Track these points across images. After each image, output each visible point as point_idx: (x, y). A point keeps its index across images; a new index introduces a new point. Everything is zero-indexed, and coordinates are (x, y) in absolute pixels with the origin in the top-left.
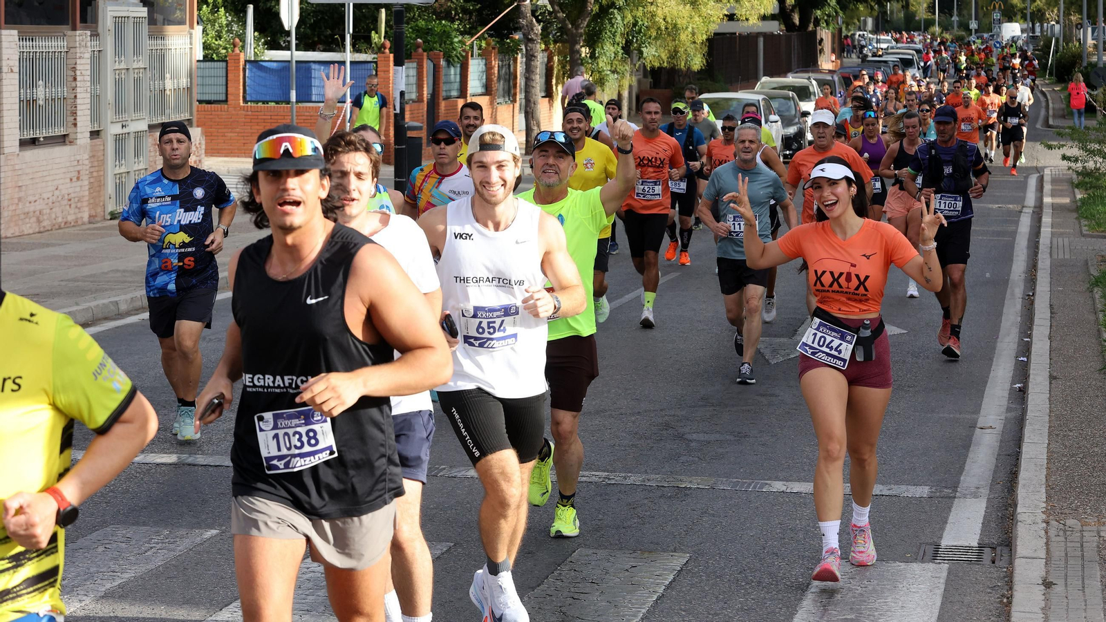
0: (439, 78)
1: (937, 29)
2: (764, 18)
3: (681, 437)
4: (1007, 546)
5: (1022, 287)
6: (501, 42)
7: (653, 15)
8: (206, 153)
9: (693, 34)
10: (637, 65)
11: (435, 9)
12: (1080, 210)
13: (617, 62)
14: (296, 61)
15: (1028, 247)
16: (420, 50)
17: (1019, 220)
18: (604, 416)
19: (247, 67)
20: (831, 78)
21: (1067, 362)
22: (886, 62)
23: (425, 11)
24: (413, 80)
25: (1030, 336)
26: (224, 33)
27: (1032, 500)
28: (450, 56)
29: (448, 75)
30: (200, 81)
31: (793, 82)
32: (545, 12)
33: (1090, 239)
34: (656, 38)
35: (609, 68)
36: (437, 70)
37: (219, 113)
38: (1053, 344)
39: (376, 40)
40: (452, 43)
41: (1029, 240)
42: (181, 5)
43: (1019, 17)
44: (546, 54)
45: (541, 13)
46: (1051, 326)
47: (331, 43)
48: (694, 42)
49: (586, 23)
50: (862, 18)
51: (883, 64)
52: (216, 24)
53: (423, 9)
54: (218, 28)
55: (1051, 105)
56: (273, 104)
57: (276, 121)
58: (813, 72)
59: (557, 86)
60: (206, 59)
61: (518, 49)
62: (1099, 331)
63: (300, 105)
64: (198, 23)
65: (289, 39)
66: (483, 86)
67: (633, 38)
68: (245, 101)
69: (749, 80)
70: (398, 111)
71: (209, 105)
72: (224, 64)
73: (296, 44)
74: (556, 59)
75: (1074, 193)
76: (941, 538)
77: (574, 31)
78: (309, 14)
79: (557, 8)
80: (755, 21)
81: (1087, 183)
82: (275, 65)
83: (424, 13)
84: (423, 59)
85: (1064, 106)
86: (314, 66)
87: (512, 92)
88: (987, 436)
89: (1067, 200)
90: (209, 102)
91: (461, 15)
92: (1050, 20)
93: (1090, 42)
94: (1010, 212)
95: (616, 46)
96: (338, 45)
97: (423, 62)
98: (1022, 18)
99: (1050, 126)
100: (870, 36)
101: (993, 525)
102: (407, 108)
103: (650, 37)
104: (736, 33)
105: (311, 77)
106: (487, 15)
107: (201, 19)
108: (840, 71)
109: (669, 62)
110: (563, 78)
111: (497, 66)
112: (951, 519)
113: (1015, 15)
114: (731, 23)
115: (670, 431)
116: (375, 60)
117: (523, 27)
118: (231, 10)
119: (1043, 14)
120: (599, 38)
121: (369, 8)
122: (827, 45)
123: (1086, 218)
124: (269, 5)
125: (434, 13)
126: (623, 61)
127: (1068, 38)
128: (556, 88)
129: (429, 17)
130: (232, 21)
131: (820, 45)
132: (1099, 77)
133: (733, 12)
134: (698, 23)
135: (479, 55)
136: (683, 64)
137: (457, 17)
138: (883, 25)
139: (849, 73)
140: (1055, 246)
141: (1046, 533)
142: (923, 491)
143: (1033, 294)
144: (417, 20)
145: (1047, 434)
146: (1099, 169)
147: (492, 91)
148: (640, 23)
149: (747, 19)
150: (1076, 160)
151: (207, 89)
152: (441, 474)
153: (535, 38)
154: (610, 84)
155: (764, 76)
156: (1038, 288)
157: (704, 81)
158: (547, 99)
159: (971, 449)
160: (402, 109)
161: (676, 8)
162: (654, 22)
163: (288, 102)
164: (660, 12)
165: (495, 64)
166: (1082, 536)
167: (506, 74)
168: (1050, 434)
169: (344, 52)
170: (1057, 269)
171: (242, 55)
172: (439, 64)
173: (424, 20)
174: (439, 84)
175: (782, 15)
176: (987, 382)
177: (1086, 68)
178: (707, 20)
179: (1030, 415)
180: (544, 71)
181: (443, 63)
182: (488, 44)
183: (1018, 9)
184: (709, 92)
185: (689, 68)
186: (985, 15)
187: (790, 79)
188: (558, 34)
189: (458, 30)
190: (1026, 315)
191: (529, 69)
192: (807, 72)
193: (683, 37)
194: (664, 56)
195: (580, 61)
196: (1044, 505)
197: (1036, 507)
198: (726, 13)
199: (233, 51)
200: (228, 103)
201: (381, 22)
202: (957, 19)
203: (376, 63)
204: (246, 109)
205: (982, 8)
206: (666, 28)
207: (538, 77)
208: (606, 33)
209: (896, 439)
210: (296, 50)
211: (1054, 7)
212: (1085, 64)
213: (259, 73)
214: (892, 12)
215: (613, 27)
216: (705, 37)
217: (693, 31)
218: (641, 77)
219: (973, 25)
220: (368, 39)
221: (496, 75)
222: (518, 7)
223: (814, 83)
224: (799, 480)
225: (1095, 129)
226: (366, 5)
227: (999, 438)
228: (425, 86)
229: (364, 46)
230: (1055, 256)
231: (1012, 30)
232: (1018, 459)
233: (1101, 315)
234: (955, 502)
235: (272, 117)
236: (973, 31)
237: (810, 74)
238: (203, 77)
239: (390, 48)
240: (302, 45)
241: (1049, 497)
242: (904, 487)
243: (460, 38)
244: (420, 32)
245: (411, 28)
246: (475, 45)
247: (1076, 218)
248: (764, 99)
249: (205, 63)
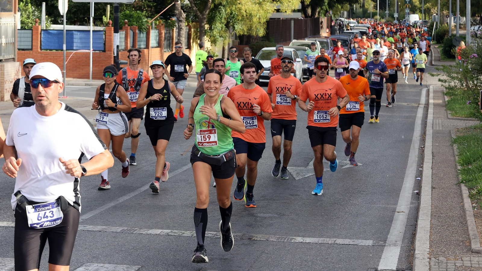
0: (135, 39)
1: (378, 17)
2: (294, 11)
3: (252, 215)
4: (410, 270)
5: (419, 143)
6: (166, 22)
7: (240, 9)
8: (22, 74)
9: (260, 19)
10: (232, 34)
11: (134, 6)
12: (447, 106)
13: (222, 32)
14: (67, 30)
15: (422, 124)
16: (127, 25)
17: (417, 111)
18: (215, 204)
19: (42, 32)
20: (326, 41)
21: (440, 180)
22: (353, 33)
23: (129, 6)
24: (123, 40)
25: (422, 167)
26: (31, 16)
27: (423, 248)
28: (141, 28)
29: (140, 37)
30: (19, 39)
31: (308, 42)
32: (187, 7)
33: (451, 120)
34: (241, 20)
35: (218, 35)
36: (135, 35)
37: (28, 55)
38: (434, 172)
39: (105, 20)
40: (142, 22)
41: (422, 121)
42: (10, 2)
43: (418, 11)
44: (188, 28)
45: (185, 8)
46: (432, 162)
47: (83, 21)
48: (260, 23)
49: (207, 13)
50: (342, 12)
51: (351, 34)
52: (27, 12)
53: (128, 5)
54: (28, 14)
55: (433, 55)
56: (54, 51)
57: (56, 59)
58: (317, 37)
59: (193, 43)
60: (22, 29)
61: (174, 25)
62: (456, 165)
63: (68, 51)
64: (18, 11)
65: (63, 19)
66: (157, 43)
67: (230, 20)
68: (41, 49)
69: (286, 41)
70: (116, 55)
71: (24, 51)
72: (31, 31)
73: (66, 22)
74: (193, 30)
75: (444, 98)
76: (378, 265)
77: (202, 17)
78: (73, 7)
79: (193, 5)
80: (289, 13)
81: (451, 93)
82: (56, 32)
83: (129, 7)
84: (128, 30)
85: (440, 55)
86: (74, 32)
87: (171, 46)
88: (401, 216)
89: (440, 101)
90: (23, 50)
91: (146, 8)
92: (433, 13)
93: (453, 24)
94: (413, 107)
95: (222, 24)
96: (86, 22)
97: (128, 31)
98: (419, 12)
99: (433, 65)
100: (346, 20)
101: (404, 260)
102: (120, 53)
103: (238, 20)
104: (280, 18)
105: (73, 38)
106: (159, 8)
107: (20, 9)
108: (331, 37)
109: (247, 32)
110: (196, 40)
111: (164, 33)
112: (383, 256)
113: (416, 10)
114: (278, 13)
115: (247, 212)
116: (105, 30)
117: (177, 14)
118: (35, 5)
119: (430, 10)
120: (214, 20)
121: (102, 5)
122: (325, 25)
123: (450, 110)
124: (53, 2)
125: (134, 7)
126: (225, 31)
127: (442, 23)
128: (193, 44)
129: (131, 9)
130: (35, 10)
131: (321, 24)
132: (457, 41)
133: (278, 8)
134: (262, 13)
135: (156, 28)
136: (254, 33)
137: (145, 9)
138: (352, 14)
139: (335, 38)
140: (435, 124)
141: (430, 263)
142: (370, 243)
143: (424, 147)
144: (125, 11)
145: (430, 215)
146: (456, 86)
147: (161, 45)
148: (234, 13)
149: (286, 12)
150: (446, 81)
151: (23, 43)
152: (135, 232)
153: (182, 20)
154: (219, 42)
155: (294, 39)
156: (426, 144)
157: (264, 42)
158: (188, 50)
159: (393, 222)
160: (118, 54)
161: (251, 6)
162: (241, 13)
163: (62, 50)
164: (243, 8)
165: (163, 32)
166: (447, 266)
167: (168, 36)
168: (432, 215)
169: (90, 26)
170: (436, 135)
171: (40, 27)
172: (136, 32)
173: (129, 10)
174: (135, 42)
175: (303, 9)
176: (401, 189)
177: (451, 37)
178: (266, 11)
179: (422, 206)
180: (187, 37)
181: (137, 31)
182: (160, 23)
183: (418, 7)
184: (267, 47)
185: (257, 35)
186: (401, 10)
187: (307, 41)
188: (194, 18)
189: (145, 16)
190: (420, 157)
191: (179, 35)
192: (315, 37)
193: (255, 20)
194: (245, 30)
195: (204, 31)
196: (428, 250)
197: (425, 251)
198: (276, 8)
199: (35, 25)
200: (33, 50)
201: (108, 12)
202: (388, 12)
203: (105, 31)
204: (41, 53)
205: (400, 7)
206: (247, 16)
207: (184, 39)
208: (217, 18)
209: (357, 217)
210: (66, 25)
211: (435, 6)
212: (450, 35)
213: (47, 36)
214: (356, 9)
215: (221, 15)
216: (265, 20)
217: (259, 17)
218: (234, 39)
219: (396, 15)
220: (101, 20)
221: (164, 38)
222: (174, 5)
223: (318, 43)
224: (309, 237)
225: (454, 67)
226: (100, 3)
227: (407, 217)
228: (129, 43)
229: (99, 23)
230: (435, 129)
231: (415, 18)
232: (416, 227)
233: (457, 158)
234: (385, 248)
235: (55, 57)
236: (396, 18)
237: (316, 39)
238: (20, 37)
239: (112, 24)
240: (69, 23)
241: (431, 246)
242: (360, 241)
243: (146, 19)
244: (126, 16)
245: (122, 14)
246: (153, 23)
247: (445, 110)
248: (294, 51)
249: (21, 31)
